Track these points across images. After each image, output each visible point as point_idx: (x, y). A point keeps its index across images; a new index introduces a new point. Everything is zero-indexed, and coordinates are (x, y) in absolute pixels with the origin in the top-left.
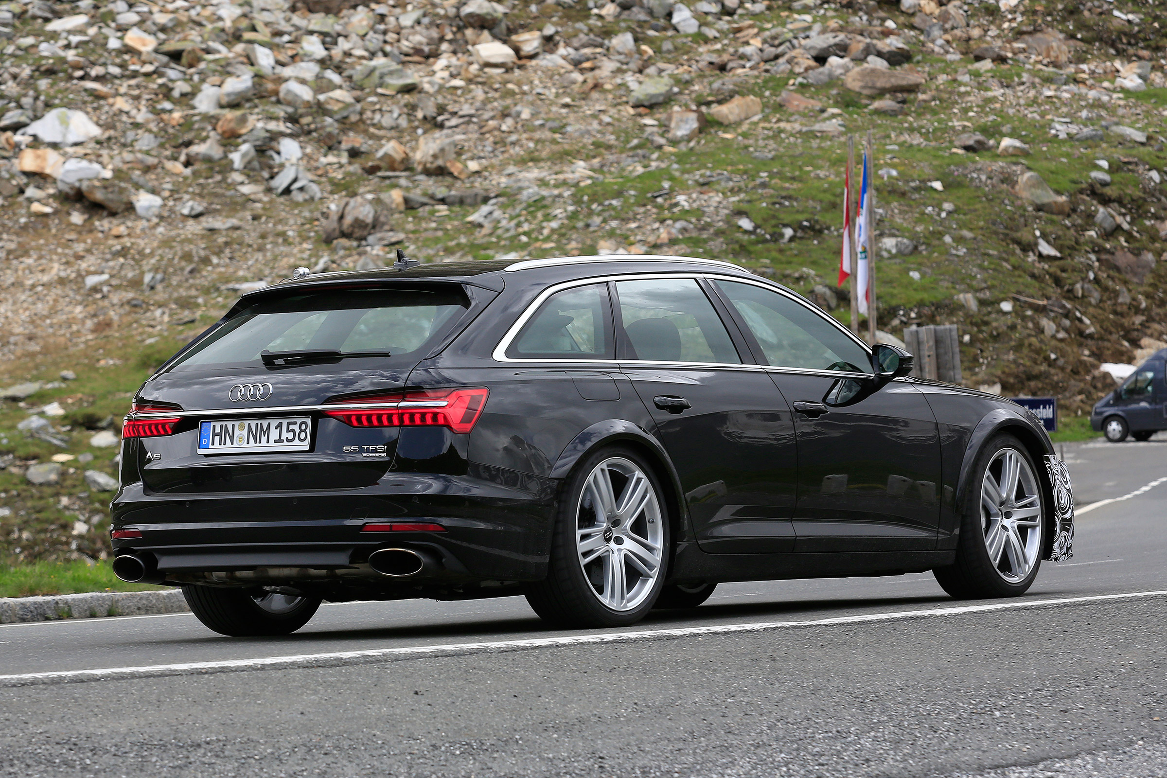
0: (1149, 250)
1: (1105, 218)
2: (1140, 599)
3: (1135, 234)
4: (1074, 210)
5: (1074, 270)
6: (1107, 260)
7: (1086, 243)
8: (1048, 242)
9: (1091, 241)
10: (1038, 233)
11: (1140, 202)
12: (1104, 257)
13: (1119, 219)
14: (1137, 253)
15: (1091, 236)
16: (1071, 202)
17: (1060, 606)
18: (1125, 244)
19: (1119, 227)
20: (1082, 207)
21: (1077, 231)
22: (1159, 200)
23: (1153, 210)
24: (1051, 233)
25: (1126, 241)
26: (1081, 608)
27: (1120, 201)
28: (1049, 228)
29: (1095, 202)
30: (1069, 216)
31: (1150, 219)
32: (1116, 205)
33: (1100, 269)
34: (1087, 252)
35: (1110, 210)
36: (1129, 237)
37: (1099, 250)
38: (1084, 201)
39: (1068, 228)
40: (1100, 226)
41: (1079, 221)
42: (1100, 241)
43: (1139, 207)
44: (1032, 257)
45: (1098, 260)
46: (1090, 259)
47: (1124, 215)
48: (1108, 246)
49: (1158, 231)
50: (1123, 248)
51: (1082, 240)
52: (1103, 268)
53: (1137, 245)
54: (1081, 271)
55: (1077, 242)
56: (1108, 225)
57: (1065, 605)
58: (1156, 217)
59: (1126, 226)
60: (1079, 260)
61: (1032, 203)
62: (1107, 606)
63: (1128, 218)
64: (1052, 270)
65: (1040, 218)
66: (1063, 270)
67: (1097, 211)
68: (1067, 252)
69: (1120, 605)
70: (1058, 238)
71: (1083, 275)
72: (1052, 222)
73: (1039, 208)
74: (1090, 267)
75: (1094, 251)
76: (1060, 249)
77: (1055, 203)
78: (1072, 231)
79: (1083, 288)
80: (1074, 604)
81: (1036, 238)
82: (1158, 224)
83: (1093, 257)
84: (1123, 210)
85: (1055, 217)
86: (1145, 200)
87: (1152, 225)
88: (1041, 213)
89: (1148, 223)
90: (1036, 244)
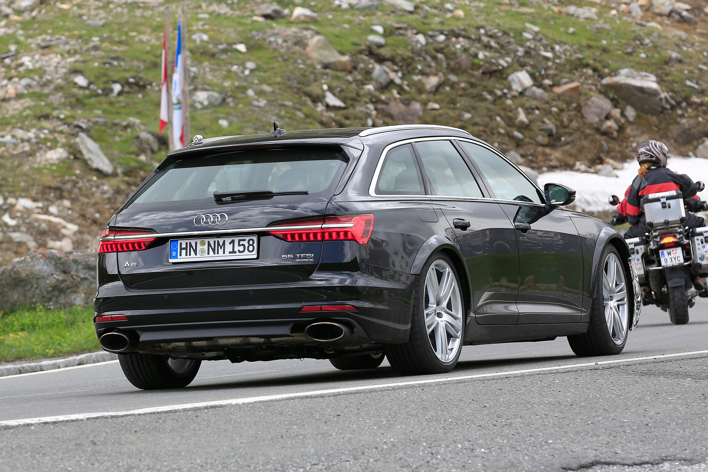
0: (417, 101)
1: (380, 75)
2: (401, 388)
3: (406, 88)
4: (355, 68)
5: (356, 117)
6: (383, 110)
7: (365, 95)
8: (334, 95)
9: (370, 93)
10: (325, 87)
11: (410, 60)
12: (380, 106)
13: (392, 75)
14: (407, 103)
15: (369, 90)
16: (352, 61)
17: (335, 395)
18: (397, 96)
19: (391, 82)
20: (362, 65)
21: (357, 85)
22: (425, 59)
23: (420, 67)
24: (337, 87)
25: (399, 93)
26: (352, 396)
27: (392, 60)
28: (335, 83)
29: (372, 61)
30: (350, 72)
31: (417, 74)
32: (389, 63)
33: (377, 117)
34: (366, 103)
35: (385, 67)
36: (401, 90)
37: (376, 101)
38: (363, 61)
39: (350, 83)
40: (377, 81)
41: (359, 77)
42: (377, 93)
43: (408, 65)
44: (320, 107)
45: (376, 109)
46: (368, 108)
47: (396, 71)
48: (383, 97)
49: (424, 85)
50: (395, 99)
51: (362, 92)
52: (380, 116)
53: (407, 96)
54: (361, 119)
55: (358, 95)
56: (383, 80)
57: (339, 394)
58: (422, 73)
59: (398, 81)
60: (360, 109)
61: (321, 63)
62: (374, 394)
63: (400, 74)
64: (338, 118)
65: (326, 74)
66: (347, 118)
67: (373, 69)
68: (350, 102)
69: (385, 393)
70: (342, 91)
71: (363, 122)
72: (337, 78)
73: (326, 66)
74: (368, 115)
75: (372, 102)
76: (344, 100)
77: (340, 62)
78: (354, 86)
80: (346, 393)
81: (324, 91)
82: (424, 79)
83: (371, 107)
84: (396, 68)
85: (339, 74)
86: (413, 59)
87: (420, 81)
88: (328, 71)
89: (416, 78)
90: (324, 97)
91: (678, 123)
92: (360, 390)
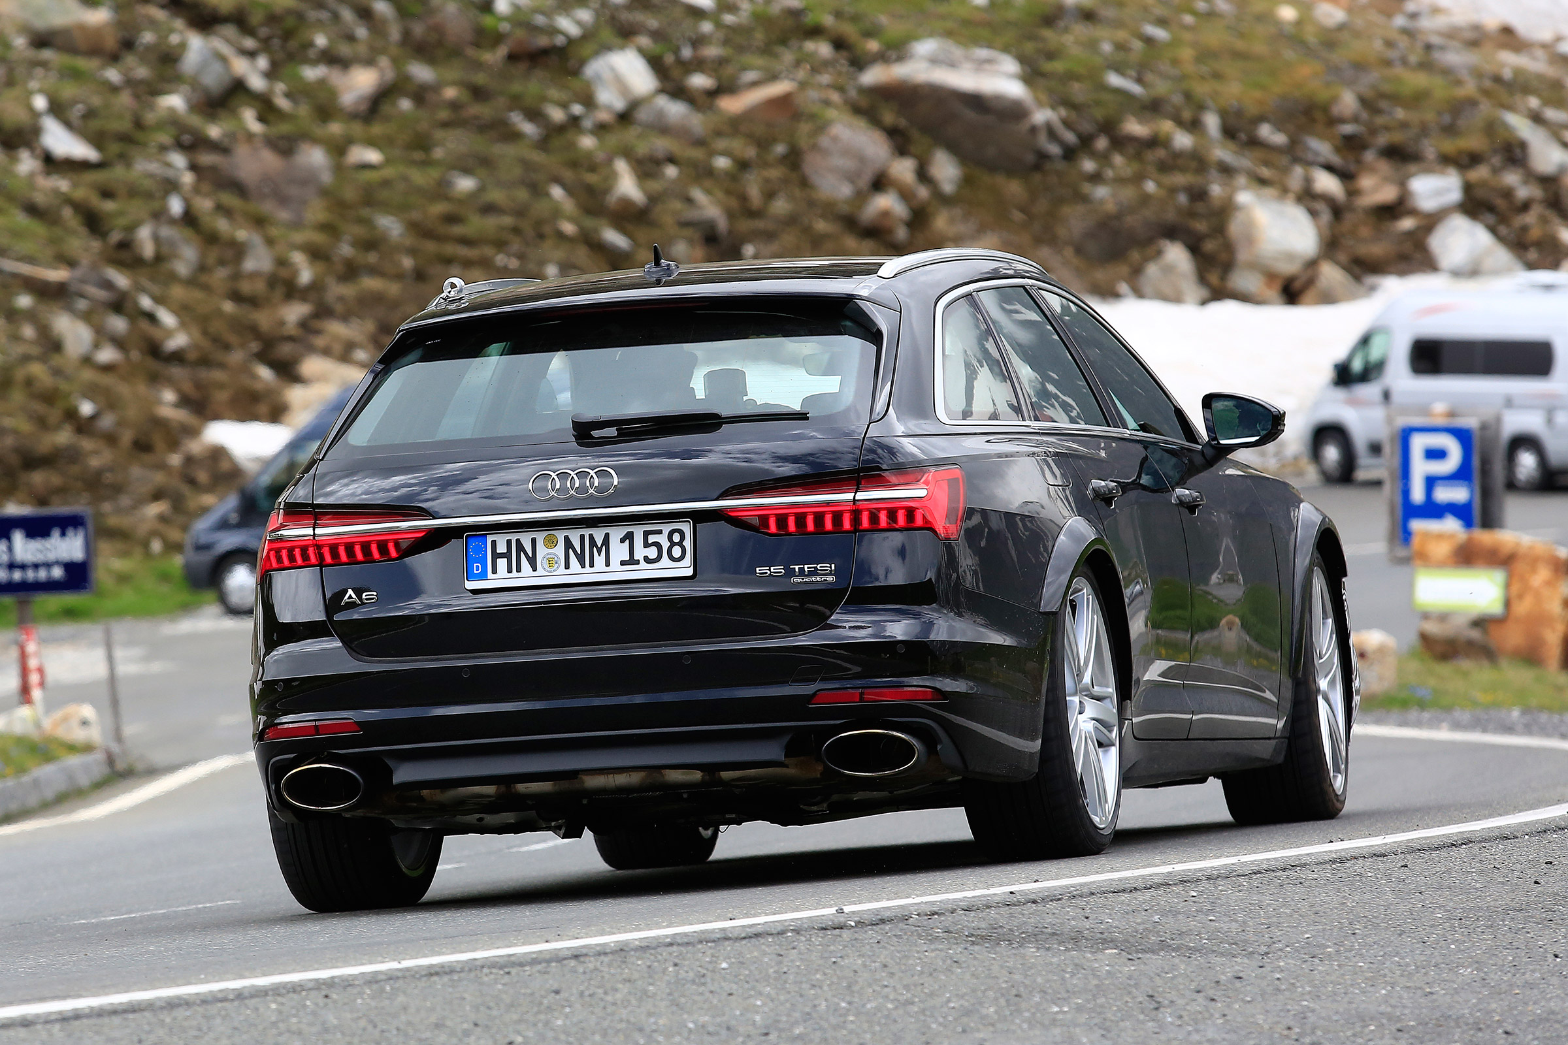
0: (315, 141)
1: (204, 65)
2: (262, 993)
3: (282, 103)
4: (128, 45)
5: (134, 192)
6: (213, 169)
7: (160, 126)
8: (68, 125)
9: (173, 121)
10: (40, 103)
11: (290, 22)
12: (207, 159)
13: (240, 66)
14: (285, 146)
15: (172, 110)
16: (120, 24)
17: (64, 1019)
18: (255, 127)
19: (238, 88)
20: (148, 37)
21: (137, 96)
22: (336, 17)
23: (321, 41)
24: (75, 102)
25: (261, 119)
26: (116, 1020)
27: (240, 20)
28: (69, 91)
29: (179, 23)
30: (114, 58)
31: (314, 63)
32: (230, 30)
33: (196, 190)
34: (163, 148)
35: (219, 44)
36: (266, 109)
37: (192, 144)
38: (153, 24)
39: (114, 89)
40: (194, 83)
41: (142, 72)
42: (196, 121)
43: (288, 35)
44: (27, 164)
45: (193, 167)
46: (169, 165)
47: (251, 54)
48: (214, 131)
49: (333, 94)
50: (250, 136)
51: (150, 118)
52: (206, 187)
53: (285, 128)
54: (148, 196)
55: (139, 124)
56: (213, 79)
57: (77, 1016)
58: (330, 58)
59: (257, 83)
60: (145, 167)
61: (25, 29)
62: (181, 1013)
63: (263, 62)
64: (80, 194)
65: (44, 64)
66: (107, 194)
67: (183, 46)
68: (114, 148)
69: (214, 1009)
70: (90, 114)
71: (156, 205)
72: (75, 75)
73: (42, 40)
74: (171, 186)
75: (181, 146)
76: (96, 140)
77: (82, 28)
78: (125, 99)
79: (156, 239)
80: (100, 1013)
81: (36, 115)
82: (335, 77)
83: (178, 160)
84: (249, 43)
85: (82, 63)
86: (300, 16)
87: (322, 83)
88: (47, 54)
89: (311, 73)
90: (37, 131)
91: (1085, 199)
92: (140, 1003)
